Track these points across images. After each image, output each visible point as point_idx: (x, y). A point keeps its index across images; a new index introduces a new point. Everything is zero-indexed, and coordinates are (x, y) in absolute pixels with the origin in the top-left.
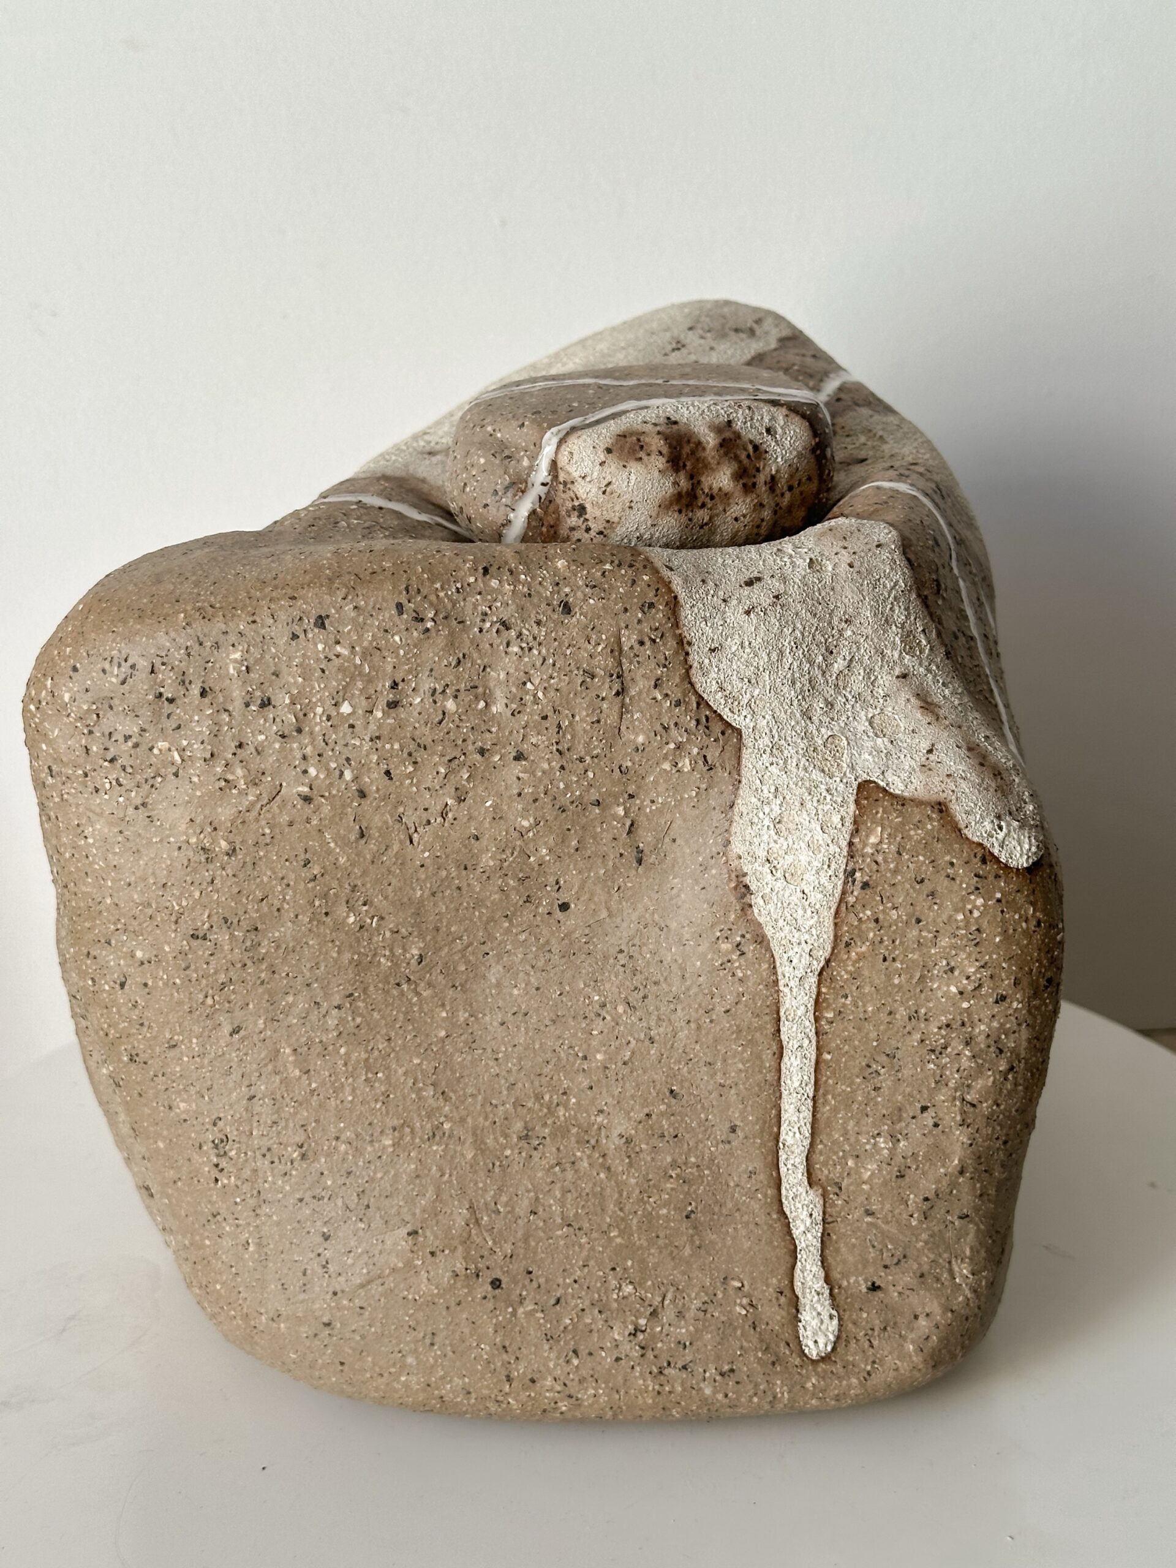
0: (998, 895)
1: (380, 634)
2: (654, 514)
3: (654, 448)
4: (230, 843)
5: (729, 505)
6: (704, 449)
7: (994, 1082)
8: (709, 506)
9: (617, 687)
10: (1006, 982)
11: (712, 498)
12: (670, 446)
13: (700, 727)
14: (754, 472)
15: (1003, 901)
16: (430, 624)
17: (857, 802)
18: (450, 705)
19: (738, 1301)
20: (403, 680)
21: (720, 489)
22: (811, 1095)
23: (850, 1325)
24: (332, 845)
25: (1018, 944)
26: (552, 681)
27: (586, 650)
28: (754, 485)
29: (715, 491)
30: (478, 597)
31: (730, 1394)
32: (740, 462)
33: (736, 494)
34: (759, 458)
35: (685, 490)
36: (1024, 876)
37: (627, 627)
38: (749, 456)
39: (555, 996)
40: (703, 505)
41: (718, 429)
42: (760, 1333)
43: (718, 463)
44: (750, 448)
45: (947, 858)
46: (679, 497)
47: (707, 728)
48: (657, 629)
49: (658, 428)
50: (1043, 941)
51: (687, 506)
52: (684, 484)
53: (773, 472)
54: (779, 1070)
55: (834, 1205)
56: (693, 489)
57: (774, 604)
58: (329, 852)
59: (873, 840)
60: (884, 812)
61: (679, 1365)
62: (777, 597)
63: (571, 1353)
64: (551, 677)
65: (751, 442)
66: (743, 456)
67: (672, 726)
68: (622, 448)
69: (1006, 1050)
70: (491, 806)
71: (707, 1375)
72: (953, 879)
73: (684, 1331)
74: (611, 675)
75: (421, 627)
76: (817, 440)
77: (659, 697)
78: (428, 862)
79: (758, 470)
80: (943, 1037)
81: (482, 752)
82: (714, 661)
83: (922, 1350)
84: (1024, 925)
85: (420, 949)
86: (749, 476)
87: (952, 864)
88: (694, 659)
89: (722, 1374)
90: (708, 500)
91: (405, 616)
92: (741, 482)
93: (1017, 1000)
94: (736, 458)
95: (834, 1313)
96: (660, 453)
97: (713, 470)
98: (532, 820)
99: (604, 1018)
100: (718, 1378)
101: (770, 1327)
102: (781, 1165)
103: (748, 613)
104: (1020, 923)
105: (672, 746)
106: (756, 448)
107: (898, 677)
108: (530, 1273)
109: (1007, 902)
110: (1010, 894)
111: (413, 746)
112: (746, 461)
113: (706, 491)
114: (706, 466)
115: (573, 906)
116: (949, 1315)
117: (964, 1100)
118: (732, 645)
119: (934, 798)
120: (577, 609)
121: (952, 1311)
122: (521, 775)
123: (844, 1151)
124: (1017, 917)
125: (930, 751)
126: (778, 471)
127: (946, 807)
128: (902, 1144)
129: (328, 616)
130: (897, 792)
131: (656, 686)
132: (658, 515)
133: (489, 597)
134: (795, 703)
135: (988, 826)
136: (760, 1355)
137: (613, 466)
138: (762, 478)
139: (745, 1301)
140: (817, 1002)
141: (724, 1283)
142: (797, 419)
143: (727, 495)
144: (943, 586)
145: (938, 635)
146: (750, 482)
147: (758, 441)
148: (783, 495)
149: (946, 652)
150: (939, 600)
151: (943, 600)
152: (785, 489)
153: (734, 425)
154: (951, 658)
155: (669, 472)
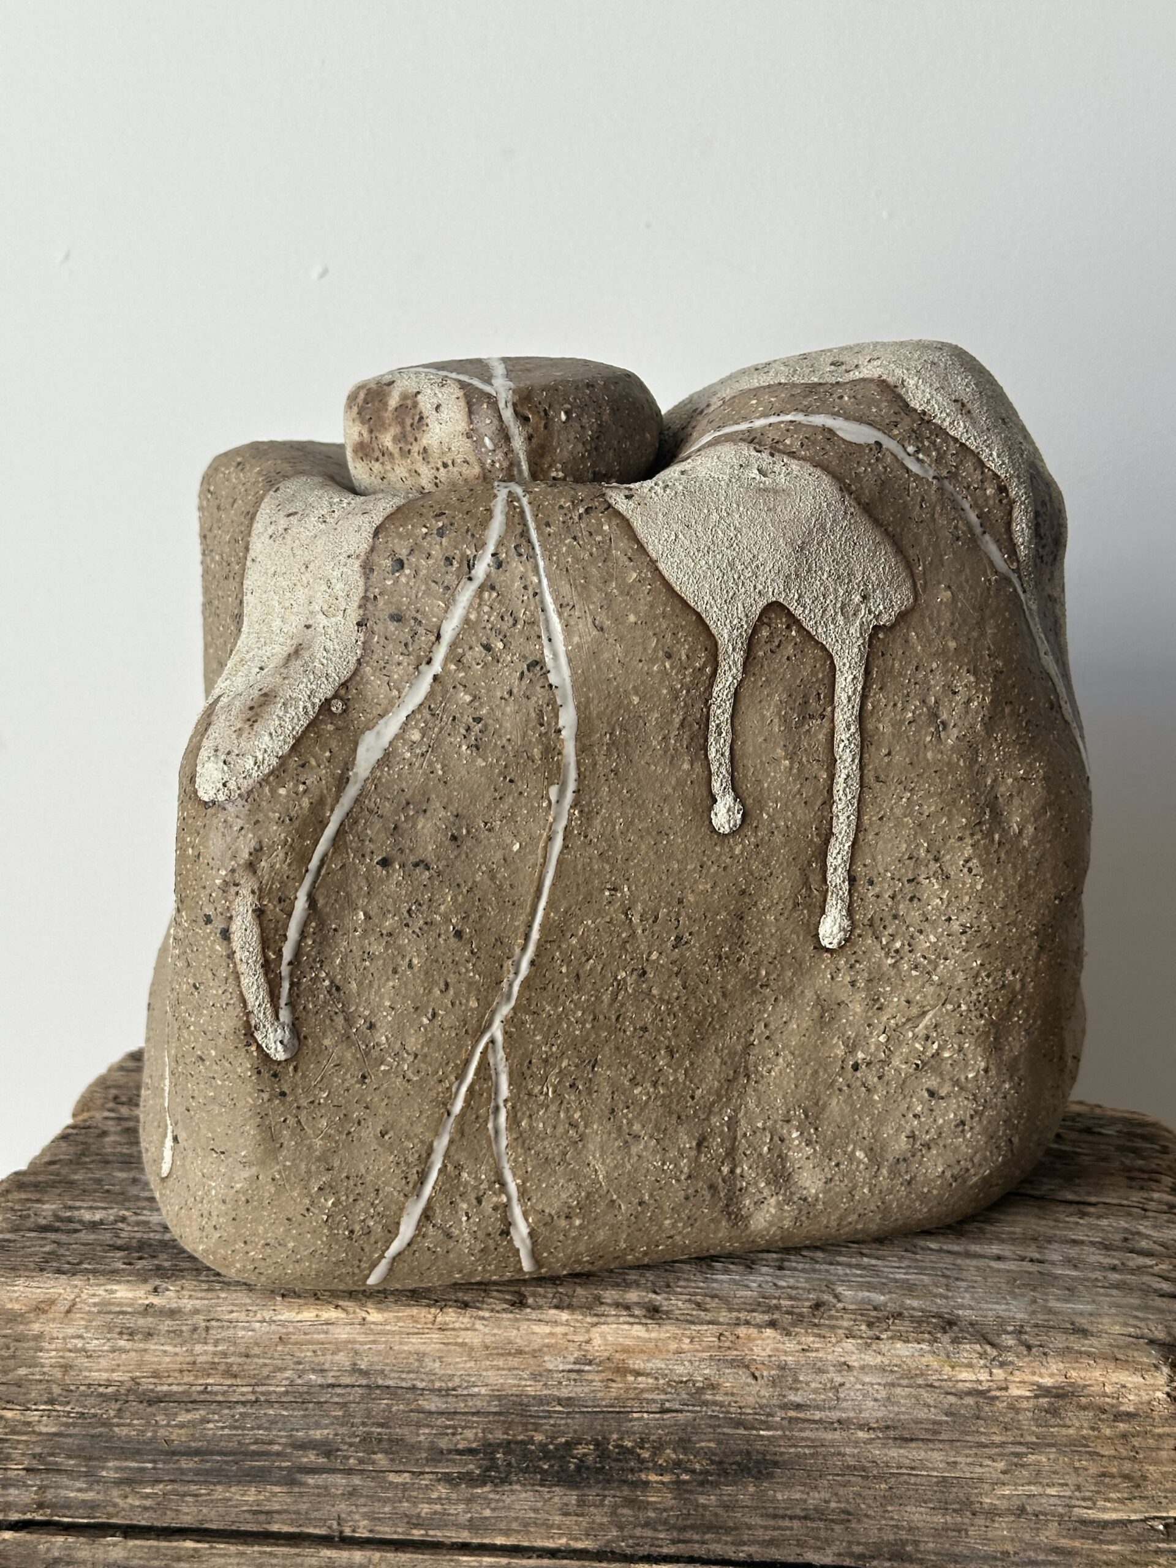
3: (358, 401)
5: (395, 464)
6: (387, 410)
11: (384, 454)
14: (412, 440)
15: (186, 821)
21: (388, 448)
27: (226, 538)
28: (409, 451)
29: (385, 449)
32: (404, 428)
33: (397, 455)
34: (420, 429)
35: (366, 441)
36: (201, 808)
38: (413, 424)
40: (378, 459)
41: (406, 396)
43: (390, 425)
44: (417, 418)
46: (362, 446)
48: (242, 532)
49: (374, 386)
52: (366, 435)
53: (428, 446)
56: (371, 442)
57: (281, 536)
62: (286, 530)
65: (421, 413)
66: (409, 423)
76: (472, 426)
77: (234, 589)
79: (416, 440)
82: (251, 571)
86: (407, 443)
88: (248, 563)
92: (400, 445)
94: (404, 422)
97: (386, 429)
103: (271, 537)
106: (422, 419)
107: (305, 626)
109: (187, 824)
110: (190, 817)
112: (408, 428)
113: (380, 447)
114: (383, 424)
126: (431, 445)
131: (234, 579)
138: (415, 448)
142: (463, 401)
143: (389, 454)
144: (407, 572)
145: (360, 607)
146: (406, 448)
147: (425, 414)
148: (438, 469)
149: (359, 624)
150: (389, 579)
151: (396, 581)
152: (440, 465)
153: (419, 396)
154: (365, 633)
155: (358, 423)
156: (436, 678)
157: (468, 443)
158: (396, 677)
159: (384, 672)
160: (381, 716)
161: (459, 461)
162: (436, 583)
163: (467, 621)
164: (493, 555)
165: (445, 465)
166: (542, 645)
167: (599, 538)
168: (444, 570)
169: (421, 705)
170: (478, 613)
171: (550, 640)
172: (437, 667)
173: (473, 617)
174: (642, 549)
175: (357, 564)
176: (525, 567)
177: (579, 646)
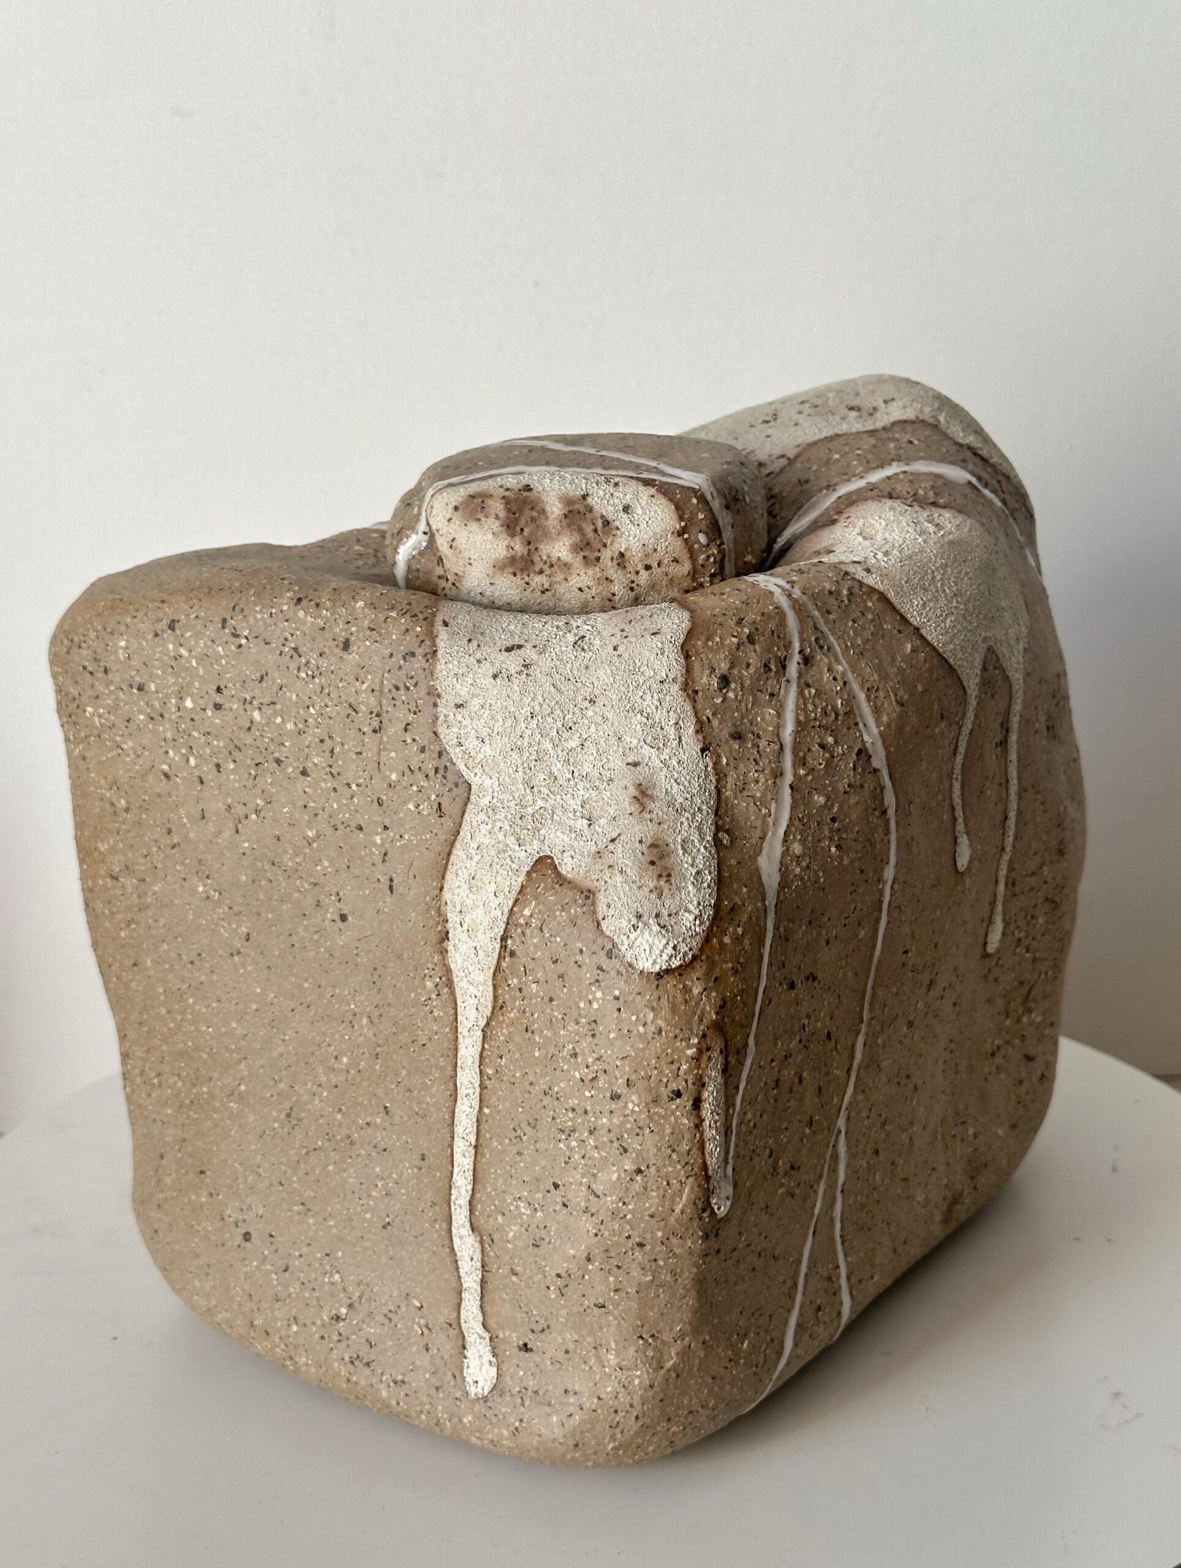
0: (617, 993)
1: (209, 643)
2: (491, 573)
3: (493, 511)
4: (127, 802)
5: (571, 574)
6: (547, 518)
7: (619, 1178)
8: (548, 573)
9: (375, 724)
10: (620, 1081)
11: (552, 566)
12: (509, 510)
13: (438, 775)
14: (600, 546)
15: (621, 999)
16: (244, 641)
17: (529, 874)
18: (256, 715)
19: (417, 1320)
20: (226, 687)
21: (559, 559)
22: (473, 1143)
23: (508, 1378)
24: (185, 820)
25: (633, 1046)
26: (328, 709)
27: (354, 686)
28: (598, 559)
29: (554, 560)
30: (286, 624)
31: (401, 1404)
32: (584, 535)
33: (576, 565)
34: (607, 533)
35: (519, 554)
36: (648, 980)
37: (389, 671)
38: (596, 530)
39: (329, 996)
40: (541, 572)
41: (568, 501)
42: (432, 1356)
43: (559, 534)
44: (599, 523)
45: (579, 945)
46: (512, 560)
47: (445, 777)
48: (412, 678)
49: (507, 493)
50: (663, 1051)
51: (522, 570)
52: (519, 548)
53: (622, 550)
54: (454, 1112)
55: (488, 1256)
56: (528, 555)
57: (520, 673)
58: (184, 825)
59: (527, 912)
60: (544, 888)
61: (365, 1361)
62: (526, 666)
63: (292, 1319)
64: (327, 706)
65: (602, 516)
66: (589, 529)
67: (417, 770)
68: (465, 509)
69: (630, 1150)
70: (287, 812)
71: (384, 1378)
72: (579, 966)
73: (372, 1330)
74: (371, 713)
75: (237, 641)
76: (683, 524)
77: (409, 741)
78: (248, 852)
79: (605, 546)
80: (571, 1120)
81: (278, 761)
82: (459, 717)
83: (563, 1425)
84: (641, 1029)
85: (247, 927)
86: (593, 551)
87: (581, 951)
88: (442, 710)
89: (395, 1382)
90: (546, 567)
91: (227, 631)
92: (582, 554)
93: (633, 1102)
94: (580, 530)
95: (494, 1360)
96: (497, 517)
97: (553, 540)
98: (314, 832)
99: (353, 1027)
100: (392, 1384)
101: (441, 1354)
102: (452, 1204)
103: (495, 677)
104: (636, 1025)
105: (415, 788)
106: (607, 523)
107: (628, 764)
108: (272, 1236)
109: (625, 1002)
110: (630, 994)
111: (232, 747)
112: (590, 535)
113: (545, 558)
114: (546, 534)
115: (350, 918)
116: (595, 1400)
117: (589, 1187)
118: (476, 703)
119: (587, 884)
120: (355, 648)
121: (599, 1398)
122: (307, 789)
123: (495, 1206)
124: (634, 1018)
125: (613, 840)
126: (627, 549)
127: (594, 894)
128: (539, 1214)
129: (178, 621)
130: (564, 872)
131: (406, 730)
132: (494, 574)
133: (294, 625)
134: (520, 769)
135: (624, 923)
136: (427, 1376)
137: (457, 522)
138: (606, 555)
139: (422, 1321)
140: (481, 1056)
141: (406, 1299)
142: (662, 501)
143: (566, 565)
144: (733, 686)
145: (697, 732)
146: (593, 556)
147: (610, 517)
148: (637, 573)
149: (703, 750)
150: (718, 698)
151: (725, 699)
152: (640, 567)
153: (589, 499)
154: (711, 758)
155: (504, 536)
156: (791, 787)
157: (679, 542)
158: (758, 795)
159: (746, 793)
160: (762, 838)
161: (666, 561)
162: (761, 691)
163: (798, 722)
164: (800, 652)
165: (648, 568)
166: (860, 731)
167: (870, 616)
168: (764, 677)
169: (791, 818)
170: (806, 712)
171: (865, 726)
172: (789, 778)
173: (802, 718)
174: (904, 620)
175: (675, 688)
176: (828, 657)
177: (888, 726)
